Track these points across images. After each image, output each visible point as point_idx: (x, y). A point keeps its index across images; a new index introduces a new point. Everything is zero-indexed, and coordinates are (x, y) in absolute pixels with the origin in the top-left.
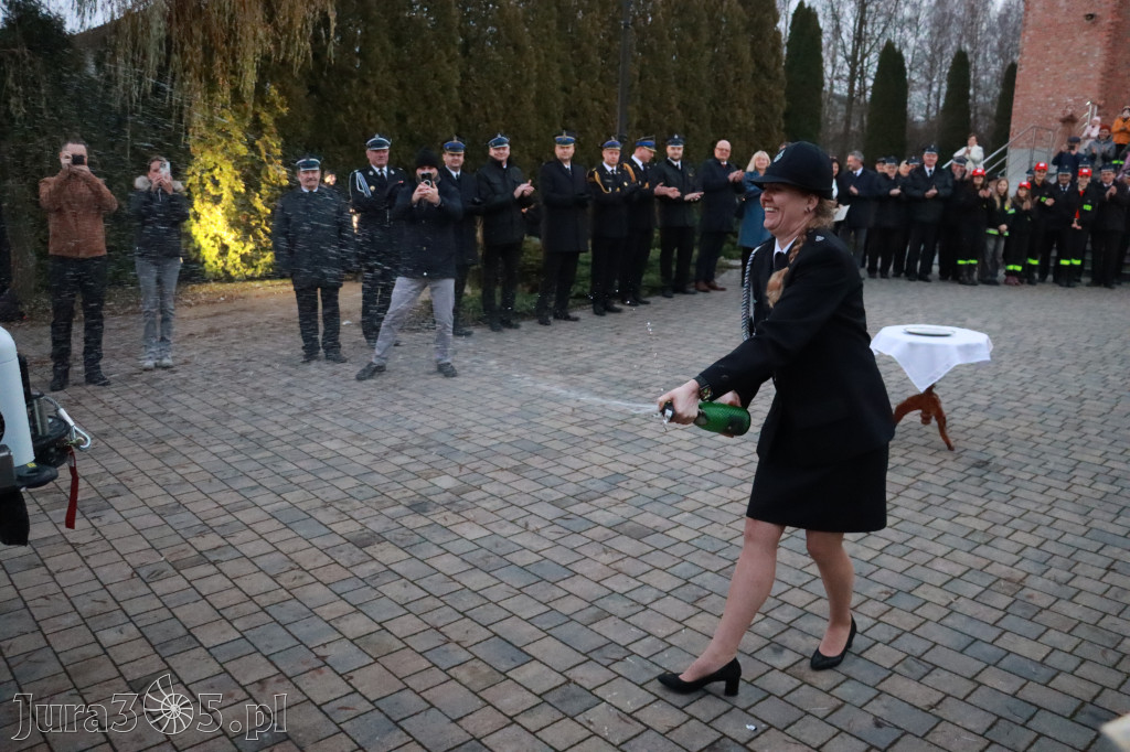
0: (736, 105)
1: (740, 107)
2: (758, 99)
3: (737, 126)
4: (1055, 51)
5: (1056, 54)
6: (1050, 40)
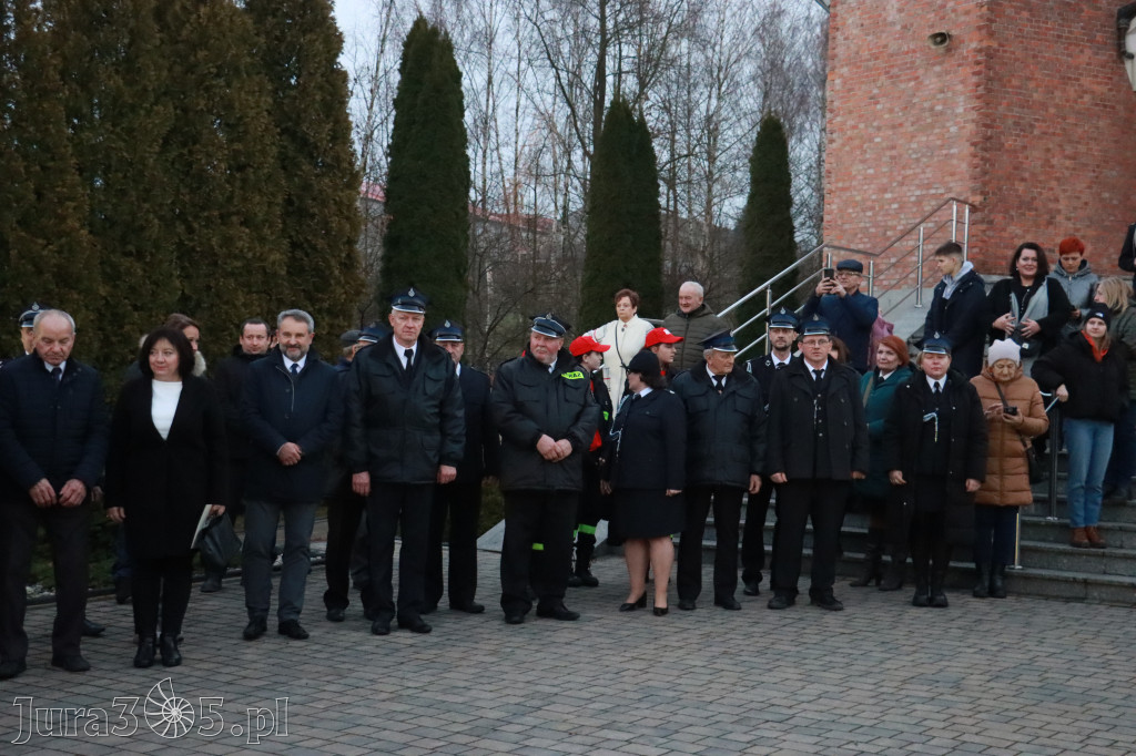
0: (235, 219)
1: (244, 223)
2: (295, 210)
3: (239, 264)
4: (888, 105)
5: (891, 111)
6: (879, 84)
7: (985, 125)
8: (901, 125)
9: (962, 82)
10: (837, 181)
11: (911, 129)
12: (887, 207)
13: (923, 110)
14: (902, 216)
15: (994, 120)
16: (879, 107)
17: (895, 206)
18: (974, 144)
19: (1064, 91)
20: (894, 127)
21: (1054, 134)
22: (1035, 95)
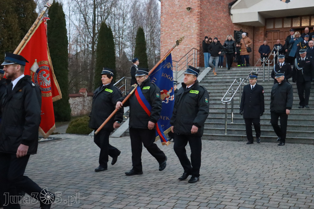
4: (176, 25)
5: (177, 26)
6: (174, 20)
7: (201, 30)
8: (179, 30)
9: (194, 20)
10: (164, 44)
11: (182, 31)
12: (176, 50)
13: (185, 26)
14: (180, 52)
15: (202, 29)
16: (174, 25)
17: (178, 50)
18: (198, 35)
19: (218, 22)
20: (178, 30)
21: (216, 33)
22: (211, 23)
